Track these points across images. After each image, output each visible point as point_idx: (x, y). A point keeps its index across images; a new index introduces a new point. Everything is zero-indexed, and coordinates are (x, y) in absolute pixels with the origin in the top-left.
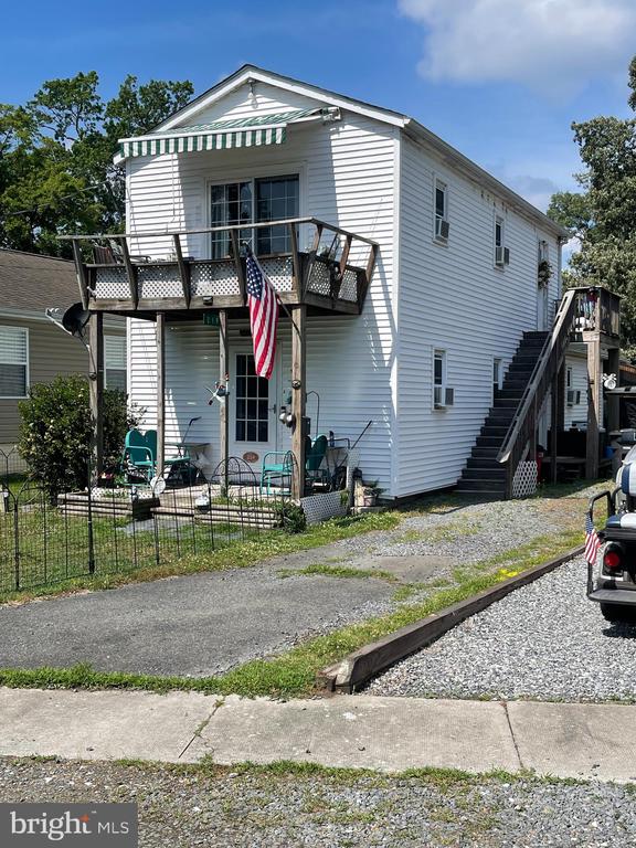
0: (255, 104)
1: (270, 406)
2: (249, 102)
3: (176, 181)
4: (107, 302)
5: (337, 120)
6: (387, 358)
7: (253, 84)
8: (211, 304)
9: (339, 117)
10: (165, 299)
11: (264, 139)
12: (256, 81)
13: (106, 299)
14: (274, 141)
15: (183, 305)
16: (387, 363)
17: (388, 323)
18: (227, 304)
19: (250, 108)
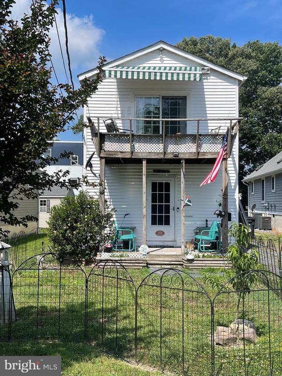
0: (162, 60)
1: (171, 207)
2: (159, 59)
3: (116, 93)
4: (112, 153)
5: (208, 74)
6: (233, 184)
7: (162, 50)
8: (178, 156)
9: (209, 72)
10: (150, 153)
11: (189, 78)
12: (164, 49)
13: (112, 151)
14: (195, 80)
15: (162, 156)
16: (233, 187)
17: (233, 169)
18: (187, 157)
19: (159, 62)
